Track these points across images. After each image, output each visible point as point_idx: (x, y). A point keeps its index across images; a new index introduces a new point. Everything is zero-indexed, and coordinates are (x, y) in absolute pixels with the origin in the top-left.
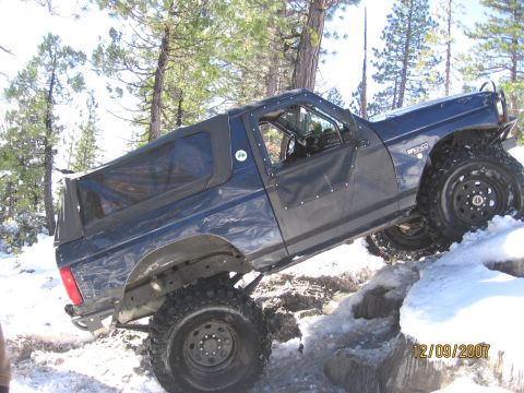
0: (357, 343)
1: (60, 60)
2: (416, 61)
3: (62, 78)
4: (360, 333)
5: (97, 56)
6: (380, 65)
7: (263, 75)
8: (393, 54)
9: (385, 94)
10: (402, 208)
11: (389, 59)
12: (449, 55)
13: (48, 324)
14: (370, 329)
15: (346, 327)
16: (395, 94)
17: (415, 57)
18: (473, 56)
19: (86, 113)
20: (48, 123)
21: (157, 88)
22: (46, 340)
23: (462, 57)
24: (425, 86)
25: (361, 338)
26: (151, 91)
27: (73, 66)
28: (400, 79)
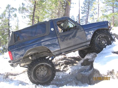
0: (83, 71)
1: (11, 11)
2: (91, 9)
3: (11, 14)
4: (83, 69)
5: (19, 9)
6: (83, 10)
7: (57, 13)
8: (86, 7)
9: (84, 17)
10: (87, 44)
11: (85, 9)
12: (99, 7)
13: (12, 70)
14: (85, 68)
15: (80, 68)
16: (86, 16)
17: (91, 8)
18: (104, 7)
19: (16, 23)
20: (9, 25)
21: (33, 16)
22: (12, 73)
23: (102, 8)
24: (93, 15)
25: (83, 70)
26: (32, 17)
27: (14, 12)
28: (87, 13)
